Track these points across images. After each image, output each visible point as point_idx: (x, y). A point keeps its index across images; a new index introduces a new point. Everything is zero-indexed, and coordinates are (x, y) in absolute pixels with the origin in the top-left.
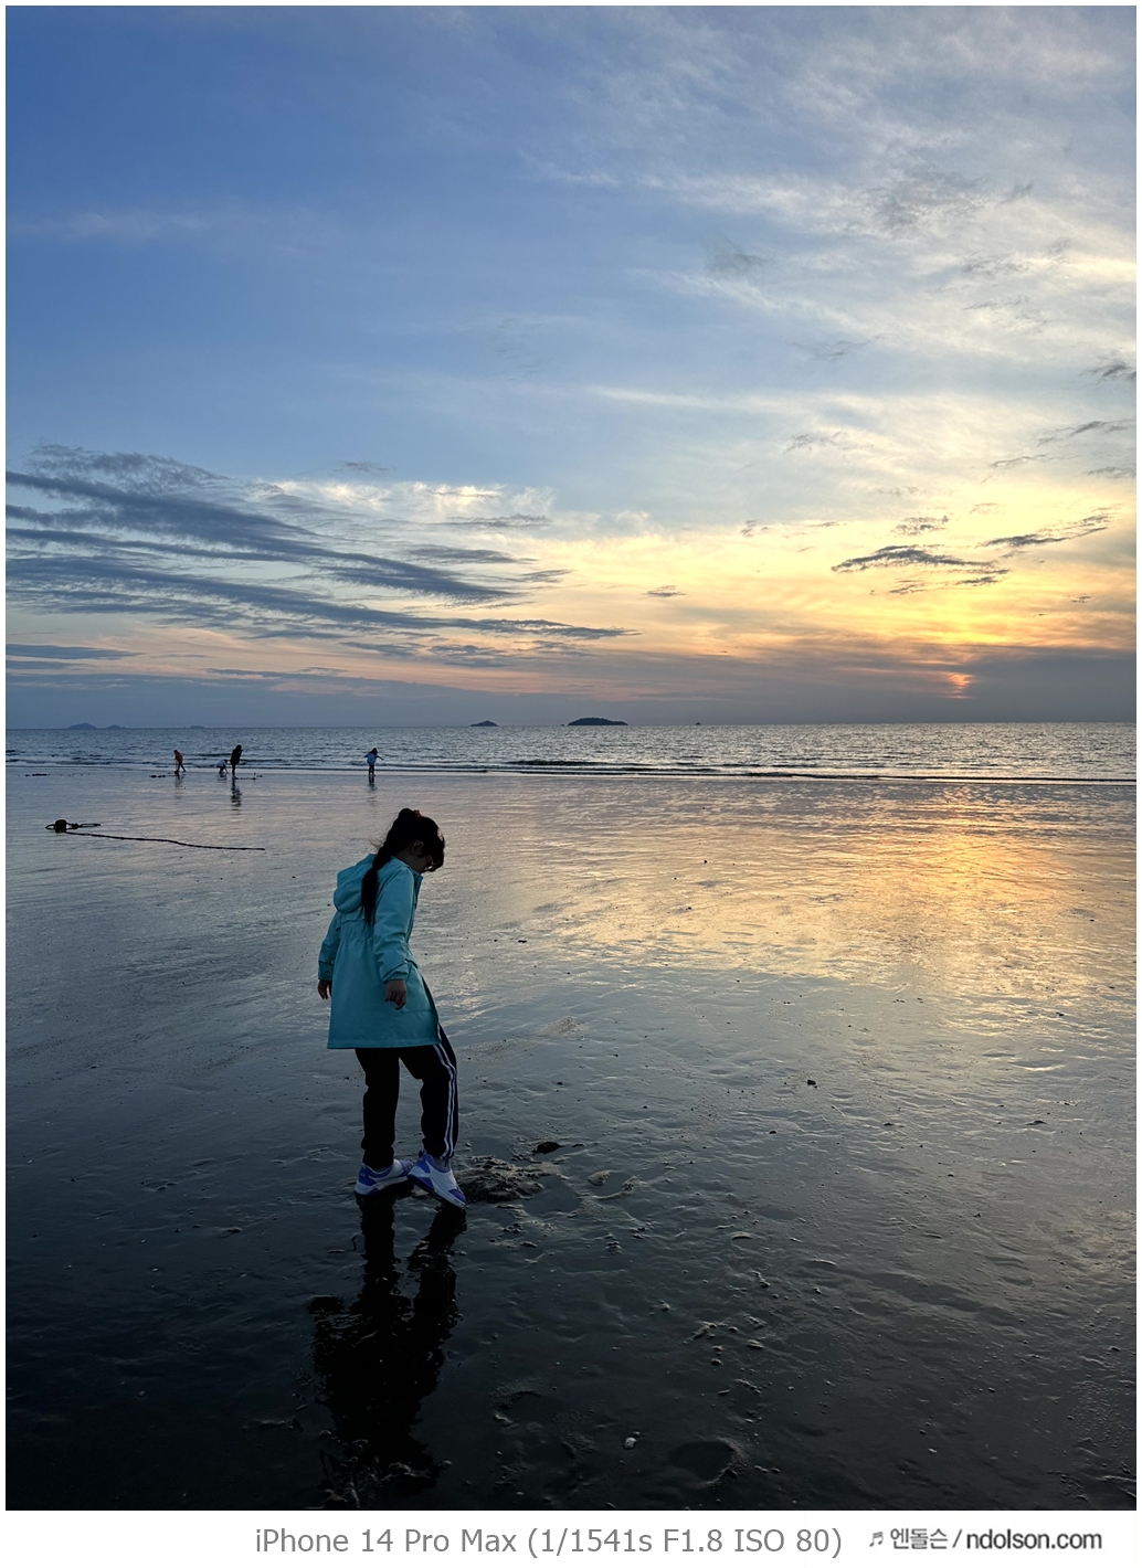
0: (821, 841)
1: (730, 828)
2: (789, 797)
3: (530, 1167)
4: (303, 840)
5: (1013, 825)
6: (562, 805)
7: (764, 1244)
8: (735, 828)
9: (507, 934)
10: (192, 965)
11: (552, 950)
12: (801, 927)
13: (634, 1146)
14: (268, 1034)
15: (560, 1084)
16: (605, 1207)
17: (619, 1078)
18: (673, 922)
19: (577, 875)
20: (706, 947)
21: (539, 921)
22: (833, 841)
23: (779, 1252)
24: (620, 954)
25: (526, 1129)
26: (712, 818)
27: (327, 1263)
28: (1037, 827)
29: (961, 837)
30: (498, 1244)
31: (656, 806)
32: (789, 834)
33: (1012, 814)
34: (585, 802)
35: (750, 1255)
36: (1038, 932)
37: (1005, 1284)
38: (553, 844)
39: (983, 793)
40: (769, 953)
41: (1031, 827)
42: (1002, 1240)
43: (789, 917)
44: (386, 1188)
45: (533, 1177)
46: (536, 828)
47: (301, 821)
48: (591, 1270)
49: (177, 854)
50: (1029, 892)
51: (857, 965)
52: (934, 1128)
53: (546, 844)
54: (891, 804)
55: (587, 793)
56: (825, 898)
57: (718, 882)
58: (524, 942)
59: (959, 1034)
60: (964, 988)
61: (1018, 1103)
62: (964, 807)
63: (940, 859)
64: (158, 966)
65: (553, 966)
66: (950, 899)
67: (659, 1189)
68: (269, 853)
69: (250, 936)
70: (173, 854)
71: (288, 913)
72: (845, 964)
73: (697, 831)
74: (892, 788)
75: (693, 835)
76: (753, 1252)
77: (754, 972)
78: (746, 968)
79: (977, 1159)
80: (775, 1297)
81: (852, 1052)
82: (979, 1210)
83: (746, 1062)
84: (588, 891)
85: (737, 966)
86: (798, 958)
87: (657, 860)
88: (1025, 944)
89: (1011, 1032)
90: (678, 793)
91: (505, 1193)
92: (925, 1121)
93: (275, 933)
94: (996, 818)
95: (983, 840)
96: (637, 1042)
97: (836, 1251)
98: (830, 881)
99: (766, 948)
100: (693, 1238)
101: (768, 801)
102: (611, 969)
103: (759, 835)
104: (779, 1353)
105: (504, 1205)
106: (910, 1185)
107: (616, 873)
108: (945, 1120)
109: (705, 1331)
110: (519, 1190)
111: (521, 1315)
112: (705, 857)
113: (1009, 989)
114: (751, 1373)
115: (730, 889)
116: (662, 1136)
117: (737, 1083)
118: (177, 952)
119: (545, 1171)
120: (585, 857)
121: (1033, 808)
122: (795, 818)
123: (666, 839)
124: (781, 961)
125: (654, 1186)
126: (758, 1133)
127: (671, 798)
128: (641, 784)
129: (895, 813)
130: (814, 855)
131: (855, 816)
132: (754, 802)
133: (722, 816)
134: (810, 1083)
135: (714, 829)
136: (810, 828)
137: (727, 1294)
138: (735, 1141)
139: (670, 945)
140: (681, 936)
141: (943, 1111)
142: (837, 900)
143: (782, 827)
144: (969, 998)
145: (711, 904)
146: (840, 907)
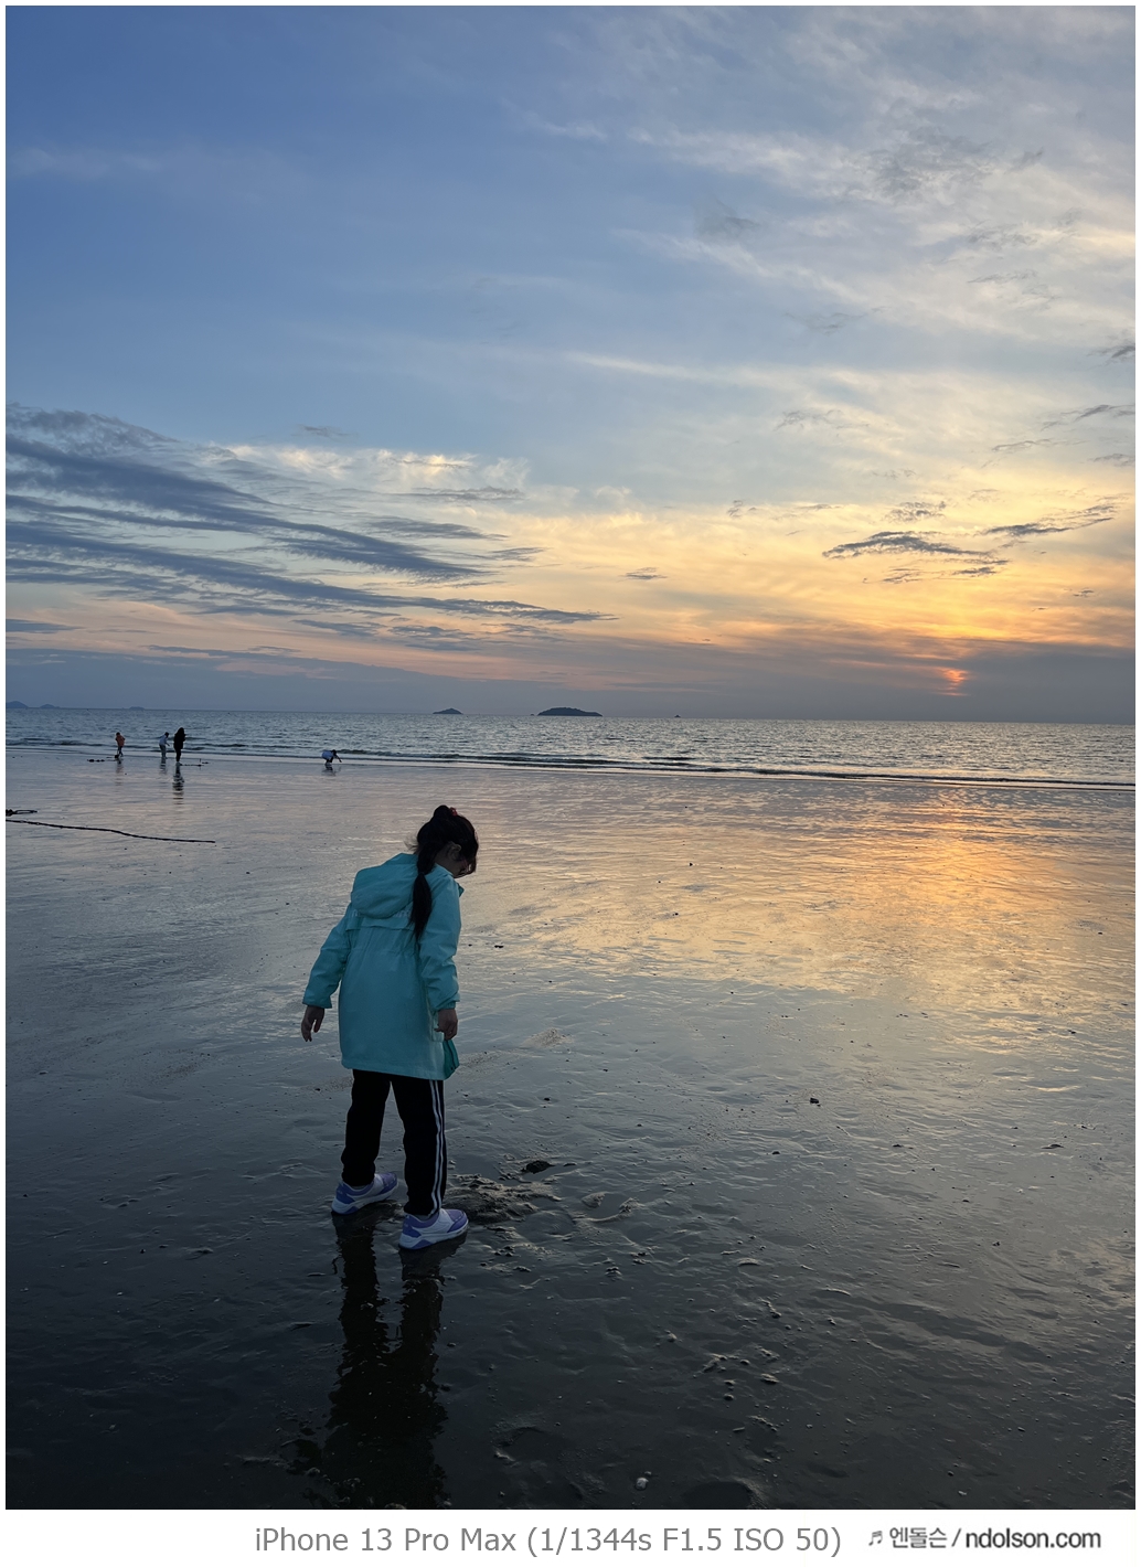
0: (813, 844)
1: (714, 828)
2: (776, 796)
3: (519, 1187)
4: (255, 832)
5: (1013, 830)
6: (534, 801)
7: (772, 1270)
8: (721, 829)
9: (482, 938)
10: (144, 964)
11: (532, 956)
12: (796, 935)
13: (629, 1166)
14: (230, 1041)
15: (547, 1099)
16: (602, 1230)
17: (611, 1094)
18: (660, 928)
19: (555, 876)
20: (696, 955)
21: (516, 925)
22: (826, 845)
23: (789, 1280)
24: (604, 962)
25: (515, 1147)
26: (696, 818)
27: (307, 1287)
28: (1038, 833)
29: (958, 843)
30: (490, 1268)
31: (635, 803)
32: (779, 837)
33: (1011, 819)
34: (560, 798)
35: (758, 1283)
36: (1044, 944)
37: (1030, 1318)
38: (526, 842)
39: (980, 797)
40: (763, 964)
41: (1031, 834)
42: (1023, 1270)
43: (783, 925)
44: (366, 1206)
45: (523, 1198)
46: (507, 824)
47: (253, 812)
48: (590, 1297)
49: (120, 845)
50: (1034, 902)
51: (856, 977)
52: (946, 1150)
53: (520, 842)
54: (885, 807)
55: (561, 788)
56: (820, 905)
57: (705, 886)
58: (501, 947)
59: (967, 1051)
60: (970, 1002)
61: (1032, 1125)
62: (960, 810)
63: (939, 866)
64: (106, 965)
65: (533, 974)
66: (951, 908)
67: (658, 1212)
68: (220, 846)
69: (204, 935)
70: (116, 845)
71: (243, 911)
72: (844, 975)
73: (680, 831)
74: (884, 789)
75: (676, 835)
76: (762, 1280)
77: (747, 983)
78: (740, 979)
79: (993, 1184)
80: (787, 1328)
81: (855, 1069)
82: (998, 1238)
83: (744, 1078)
84: (567, 893)
85: (729, 976)
86: (794, 969)
87: (638, 862)
88: (1032, 957)
89: (1022, 1050)
90: (658, 790)
91: (494, 1214)
92: (936, 1142)
93: (231, 932)
94: (995, 823)
95: (982, 846)
96: (628, 1056)
97: (852, 1281)
98: (823, 887)
99: (760, 958)
100: (696, 1264)
101: (754, 801)
102: (598, 978)
103: (746, 837)
104: (795, 1389)
105: (494, 1226)
106: (923, 1210)
107: (596, 875)
108: (956, 1142)
109: (715, 1364)
110: (511, 1212)
111: (516, 1344)
112: (691, 860)
113: (1017, 1003)
114: (767, 1410)
115: (718, 894)
116: (659, 1156)
117: (737, 1101)
118: (127, 950)
119: (536, 1191)
120: (562, 857)
121: (1033, 813)
122: (784, 820)
123: (647, 839)
124: (776, 972)
125: (654, 1208)
126: (760, 1153)
127: (650, 795)
128: (618, 779)
129: (890, 816)
130: (805, 860)
131: (847, 818)
132: (739, 801)
133: (706, 815)
134: (813, 1101)
135: (699, 830)
136: (800, 830)
137: (736, 1325)
138: (736, 1162)
139: (658, 953)
140: (669, 944)
141: (955, 1133)
142: (833, 907)
143: (771, 829)
144: (975, 1013)
145: (700, 910)
146: (836, 915)
